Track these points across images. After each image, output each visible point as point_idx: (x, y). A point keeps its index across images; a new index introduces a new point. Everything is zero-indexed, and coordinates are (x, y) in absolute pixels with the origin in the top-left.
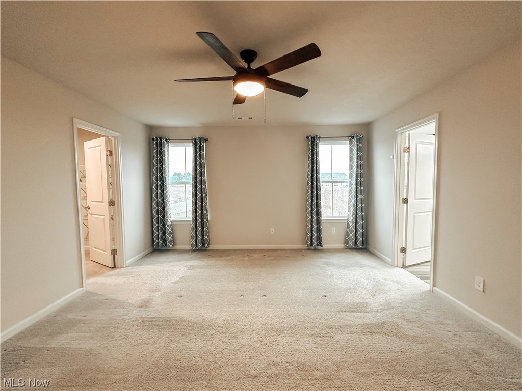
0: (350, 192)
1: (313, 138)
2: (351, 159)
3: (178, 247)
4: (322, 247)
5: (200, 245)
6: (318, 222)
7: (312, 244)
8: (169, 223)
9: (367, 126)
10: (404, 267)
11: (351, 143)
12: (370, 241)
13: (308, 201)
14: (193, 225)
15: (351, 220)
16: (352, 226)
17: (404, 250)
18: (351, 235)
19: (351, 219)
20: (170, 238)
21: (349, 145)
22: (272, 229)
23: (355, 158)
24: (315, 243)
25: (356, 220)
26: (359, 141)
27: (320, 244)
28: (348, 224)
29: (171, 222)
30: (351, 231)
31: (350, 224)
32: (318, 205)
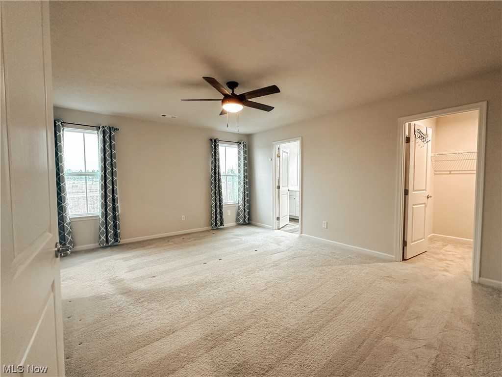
0: (239, 183)
1: (215, 140)
2: (239, 159)
3: (79, 247)
4: (223, 226)
5: (111, 240)
6: (221, 207)
7: (216, 225)
8: (68, 221)
9: (249, 136)
10: (279, 229)
11: (239, 147)
12: (253, 217)
13: (212, 190)
14: (103, 219)
15: (241, 204)
16: (241, 207)
17: (278, 219)
18: (241, 214)
19: (241, 202)
20: (70, 238)
21: (237, 148)
22: (183, 216)
23: (242, 159)
24: (219, 223)
25: (244, 203)
26: (244, 146)
27: (222, 224)
28: (239, 206)
29: (70, 219)
30: (241, 211)
31: (241, 206)
32: (220, 194)
